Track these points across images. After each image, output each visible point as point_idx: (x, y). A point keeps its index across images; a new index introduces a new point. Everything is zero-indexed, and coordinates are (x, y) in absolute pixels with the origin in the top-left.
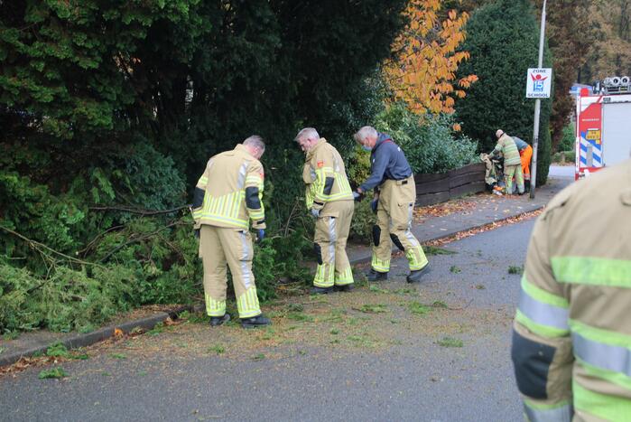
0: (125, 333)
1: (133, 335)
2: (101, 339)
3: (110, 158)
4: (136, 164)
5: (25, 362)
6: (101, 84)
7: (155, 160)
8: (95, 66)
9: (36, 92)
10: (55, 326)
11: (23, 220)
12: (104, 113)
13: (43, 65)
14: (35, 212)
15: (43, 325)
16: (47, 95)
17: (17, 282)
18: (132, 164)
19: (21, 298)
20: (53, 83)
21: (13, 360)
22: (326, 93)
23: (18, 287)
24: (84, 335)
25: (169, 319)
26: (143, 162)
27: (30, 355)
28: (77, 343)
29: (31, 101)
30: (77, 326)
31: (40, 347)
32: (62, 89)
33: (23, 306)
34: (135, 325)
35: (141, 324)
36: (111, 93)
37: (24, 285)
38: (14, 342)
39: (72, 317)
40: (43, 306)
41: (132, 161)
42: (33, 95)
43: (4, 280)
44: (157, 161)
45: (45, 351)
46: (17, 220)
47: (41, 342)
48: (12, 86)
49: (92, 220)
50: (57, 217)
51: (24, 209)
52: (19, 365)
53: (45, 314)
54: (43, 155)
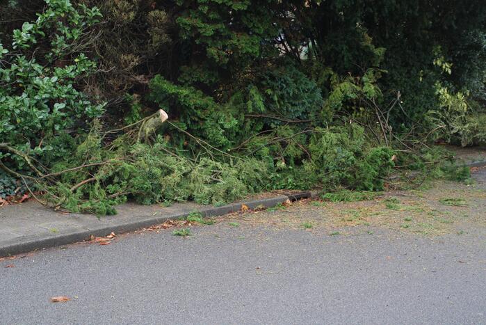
0: (249, 209)
1: (256, 211)
2: (230, 212)
3: (266, 75)
4: (285, 82)
5: (170, 223)
6: (251, 22)
7: (299, 79)
8: (245, 8)
9: (201, 28)
10: (198, 200)
11: (194, 122)
12: (253, 43)
13: (207, 8)
14: (203, 117)
15: (190, 199)
16: (209, 30)
17: (176, 167)
18: (282, 82)
19: (177, 179)
20: (215, 21)
21: (162, 221)
22: (453, 24)
23: (176, 171)
24: (218, 208)
25: (288, 201)
26: (290, 80)
27: (174, 219)
28: (211, 213)
29: (198, 35)
30: (214, 201)
31: (183, 213)
32: (220, 26)
33: (179, 185)
34: (259, 204)
35: (264, 203)
36: (258, 28)
37: (180, 170)
38: (167, 208)
39: (211, 195)
40: (192, 185)
41: (282, 80)
42: (199, 30)
43: (168, 166)
44: (302, 80)
45: (185, 217)
46: (189, 122)
47: (185, 210)
48: (186, 24)
49: (248, 124)
50: (217, 122)
51: (194, 114)
52: (165, 225)
53: (193, 191)
54: (213, 75)
